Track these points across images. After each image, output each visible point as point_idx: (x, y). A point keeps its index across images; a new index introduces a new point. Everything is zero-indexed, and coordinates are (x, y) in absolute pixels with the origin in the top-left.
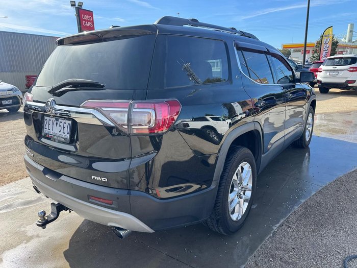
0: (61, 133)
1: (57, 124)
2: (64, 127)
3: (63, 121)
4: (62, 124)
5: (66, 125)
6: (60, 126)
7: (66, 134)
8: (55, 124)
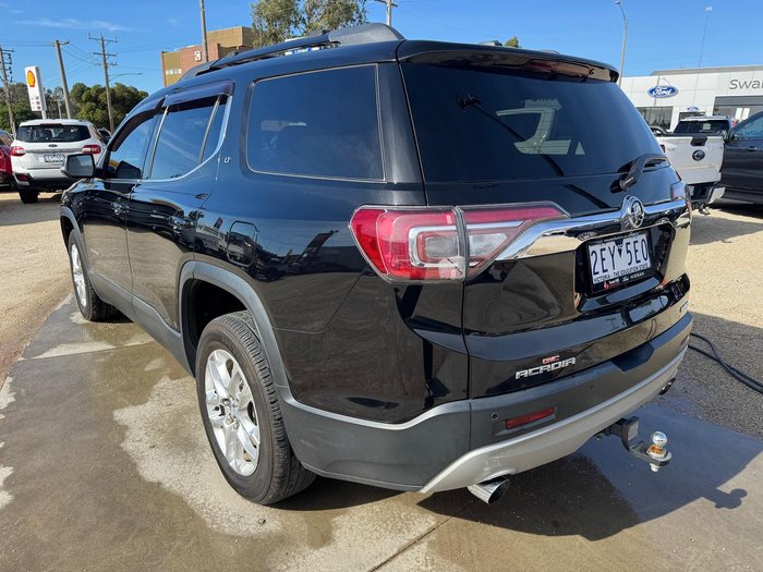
0: (634, 264)
1: (620, 251)
2: (636, 251)
3: (631, 240)
4: (631, 247)
5: (638, 246)
6: (628, 252)
7: (643, 262)
8: (616, 253)
